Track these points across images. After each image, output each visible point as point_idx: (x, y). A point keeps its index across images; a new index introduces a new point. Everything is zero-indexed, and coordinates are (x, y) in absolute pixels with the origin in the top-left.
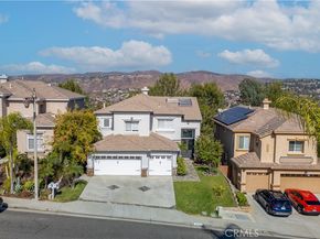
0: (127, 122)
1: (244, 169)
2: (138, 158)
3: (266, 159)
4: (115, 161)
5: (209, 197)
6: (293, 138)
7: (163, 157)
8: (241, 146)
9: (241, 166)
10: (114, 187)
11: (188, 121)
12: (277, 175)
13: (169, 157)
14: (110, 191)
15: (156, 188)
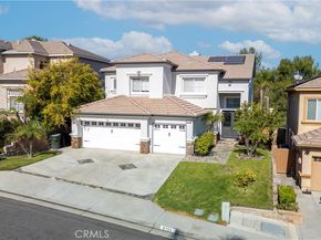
1: (308, 150)
4: (108, 129)
11: (230, 81)
13: (182, 127)
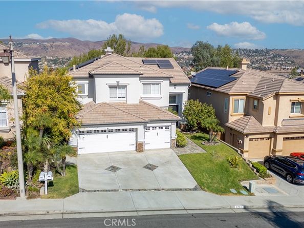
0: (111, 87)
1: (247, 135)
2: (132, 130)
3: (268, 123)
5: (227, 170)
6: (295, 98)
7: (161, 128)
8: (236, 110)
9: (245, 132)
10: (114, 169)
11: (175, 85)
12: (280, 138)
13: (167, 127)
14: (112, 174)
15: (163, 164)
